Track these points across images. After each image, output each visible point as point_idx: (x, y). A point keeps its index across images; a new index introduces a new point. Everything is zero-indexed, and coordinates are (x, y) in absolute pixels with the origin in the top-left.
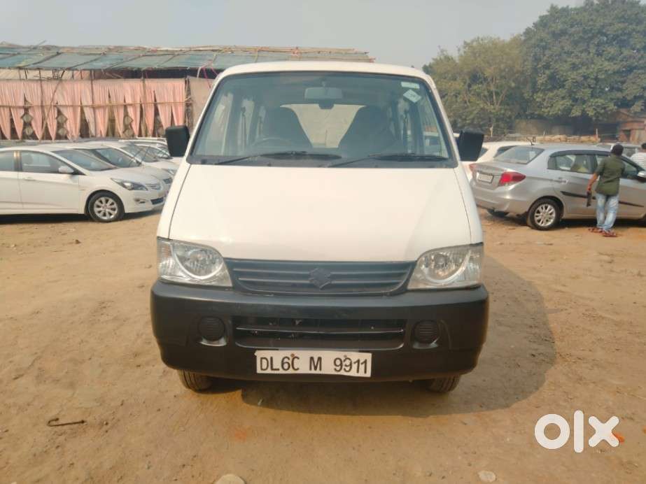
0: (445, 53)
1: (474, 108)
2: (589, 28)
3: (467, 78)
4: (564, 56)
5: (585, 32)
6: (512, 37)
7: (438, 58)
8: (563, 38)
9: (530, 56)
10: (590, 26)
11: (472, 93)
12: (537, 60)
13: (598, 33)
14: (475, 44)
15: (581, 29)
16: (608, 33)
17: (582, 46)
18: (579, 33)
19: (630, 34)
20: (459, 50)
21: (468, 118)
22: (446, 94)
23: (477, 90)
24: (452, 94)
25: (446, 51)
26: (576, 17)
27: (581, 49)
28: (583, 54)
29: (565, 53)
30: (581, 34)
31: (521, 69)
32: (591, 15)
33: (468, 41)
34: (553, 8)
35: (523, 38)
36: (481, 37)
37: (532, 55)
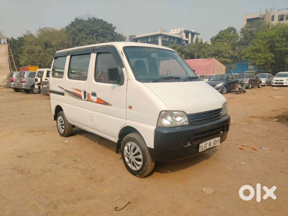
0: (30, 32)
1: (49, 59)
2: (92, 29)
3: (43, 45)
4: (84, 39)
5: (91, 30)
6: (61, 29)
7: (26, 35)
8: (82, 32)
9: (71, 38)
10: (92, 28)
11: (47, 52)
12: (74, 40)
13: (95, 32)
14: (45, 30)
15: (89, 29)
16: (99, 32)
17: (90, 36)
18: (89, 30)
19: (106, 34)
20: (37, 32)
21: (46, 63)
22: (34, 52)
23: (49, 51)
24: (37, 52)
25: (30, 31)
26: (86, 24)
27: (90, 37)
28: (91, 39)
29: (84, 38)
30: (89, 31)
31: (67, 43)
32: (92, 24)
33: (41, 28)
34: (76, 19)
35: (65, 30)
36: (47, 27)
37: (71, 37)
